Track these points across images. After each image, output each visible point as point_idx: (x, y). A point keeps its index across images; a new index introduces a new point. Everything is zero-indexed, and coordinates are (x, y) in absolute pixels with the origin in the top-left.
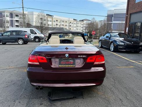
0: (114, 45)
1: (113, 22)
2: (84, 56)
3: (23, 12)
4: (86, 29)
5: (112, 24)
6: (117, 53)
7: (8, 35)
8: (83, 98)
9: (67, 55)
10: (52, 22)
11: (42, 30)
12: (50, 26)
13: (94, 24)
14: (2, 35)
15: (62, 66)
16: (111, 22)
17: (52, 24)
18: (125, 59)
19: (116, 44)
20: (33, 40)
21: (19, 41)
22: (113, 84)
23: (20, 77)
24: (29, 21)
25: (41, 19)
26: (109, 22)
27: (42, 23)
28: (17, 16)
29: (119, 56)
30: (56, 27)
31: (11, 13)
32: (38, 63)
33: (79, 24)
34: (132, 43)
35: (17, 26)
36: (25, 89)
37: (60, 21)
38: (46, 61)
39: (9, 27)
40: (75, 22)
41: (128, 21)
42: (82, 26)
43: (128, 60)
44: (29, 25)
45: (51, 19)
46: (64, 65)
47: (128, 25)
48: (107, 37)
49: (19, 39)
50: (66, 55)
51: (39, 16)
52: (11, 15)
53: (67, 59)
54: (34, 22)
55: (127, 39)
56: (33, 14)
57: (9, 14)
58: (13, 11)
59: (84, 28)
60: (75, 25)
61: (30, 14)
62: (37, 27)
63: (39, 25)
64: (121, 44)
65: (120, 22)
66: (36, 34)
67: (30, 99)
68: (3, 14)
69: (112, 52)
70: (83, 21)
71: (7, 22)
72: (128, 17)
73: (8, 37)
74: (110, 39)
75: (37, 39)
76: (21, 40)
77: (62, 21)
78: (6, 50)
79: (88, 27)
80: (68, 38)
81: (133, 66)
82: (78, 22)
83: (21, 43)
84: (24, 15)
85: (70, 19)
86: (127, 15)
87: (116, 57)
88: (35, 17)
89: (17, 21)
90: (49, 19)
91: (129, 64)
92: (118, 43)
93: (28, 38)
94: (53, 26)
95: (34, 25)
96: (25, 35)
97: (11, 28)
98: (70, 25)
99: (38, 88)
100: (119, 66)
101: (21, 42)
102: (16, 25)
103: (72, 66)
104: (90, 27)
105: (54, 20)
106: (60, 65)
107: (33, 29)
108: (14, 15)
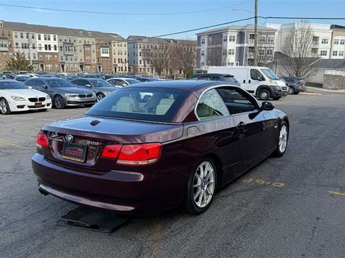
15: (66, 158)
25: (316, 38)
27: (315, 50)
28: (253, 36)
31: (241, 32)
35: (251, 60)
39: (232, 64)
45: (344, 38)
52: (241, 35)
66: (263, 79)
68: (224, 35)
71: (230, 53)
75: (266, 92)
89: (252, 48)
102: (248, 58)
107: (259, 68)
108: (247, 36)
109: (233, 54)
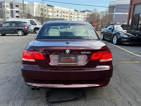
0: (117, 37)
1: (115, 13)
2: (88, 53)
3: (23, 2)
4: (87, 21)
5: (114, 16)
6: (121, 46)
7: (7, 25)
8: (86, 100)
9: (68, 51)
10: (53, 13)
11: (42, 21)
12: (50, 17)
13: (96, 15)
14: (1, 26)
15: (62, 64)
16: (113, 14)
17: (53, 15)
18: (129, 53)
19: (120, 37)
20: (33, 31)
21: (19, 32)
22: (119, 82)
23: (17, 73)
24: (29, 12)
25: (42, 9)
26: (111, 14)
27: (42, 14)
28: (17, 6)
29: (123, 49)
30: (56, 18)
31: (11, 4)
32: (34, 60)
33: (80, 15)
34: (136, 36)
35: (17, 17)
36: (21, 88)
37: (61, 12)
38: (43, 58)
39: (9, 18)
40: (76, 13)
41: (132, 12)
42: (83, 17)
43: (132, 54)
44: (29, 16)
45: (52, 10)
46: (65, 62)
47: (131, 17)
48: (110, 29)
49: (19, 30)
50: (66, 51)
51: (39, 6)
53: (68, 56)
54: (34, 13)
55: (130, 31)
56: (33, 5)
57: (9, 4)
58: (13, 1)
59: (85, 19)
60: (76, 16)
61: (30, 4)
62: (37, 18)
63: (40, 16)
64: (124, 36)
65: (122, 13)
66: (36, 25)
67: (25, 99)
68: (3, 4)
69: (115, 44)
70: (84, 12)
71: (7, 13)
72: (132, 8)
73: (7, 28)
74: (112, 31)
75: (37, 30)
76: (21, 31)
77: (63, 12)
78: (4, 42)
79: (89, 18)
80: (69, 29)
81: (138, 60)
82: (79, 13)
83: (21, 35)
84: (24, 5)
85: (71, 10)
86: (131, 5)
87: (119, 50)
88: (35, 7)
89: (17, 12)
90: (50, 10)
91: (134, 58)
92: (122, 36)
93: (28, 29)
94: (54, 17)
95: (34, 16)
96: (25, 26)
97: (12, 18)
98: (71, 16)
99: (34, 88)
100: (124, 61)
101: (20, 33)
102: (16, 15)
103: (73, 64)
104: (91, 18)
105: (54, 10)
106: (59, 62)
107: (33, 20)
108: (14, 6)
109: (9, 13)
